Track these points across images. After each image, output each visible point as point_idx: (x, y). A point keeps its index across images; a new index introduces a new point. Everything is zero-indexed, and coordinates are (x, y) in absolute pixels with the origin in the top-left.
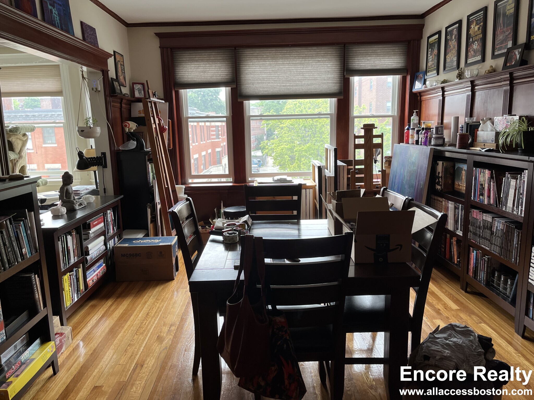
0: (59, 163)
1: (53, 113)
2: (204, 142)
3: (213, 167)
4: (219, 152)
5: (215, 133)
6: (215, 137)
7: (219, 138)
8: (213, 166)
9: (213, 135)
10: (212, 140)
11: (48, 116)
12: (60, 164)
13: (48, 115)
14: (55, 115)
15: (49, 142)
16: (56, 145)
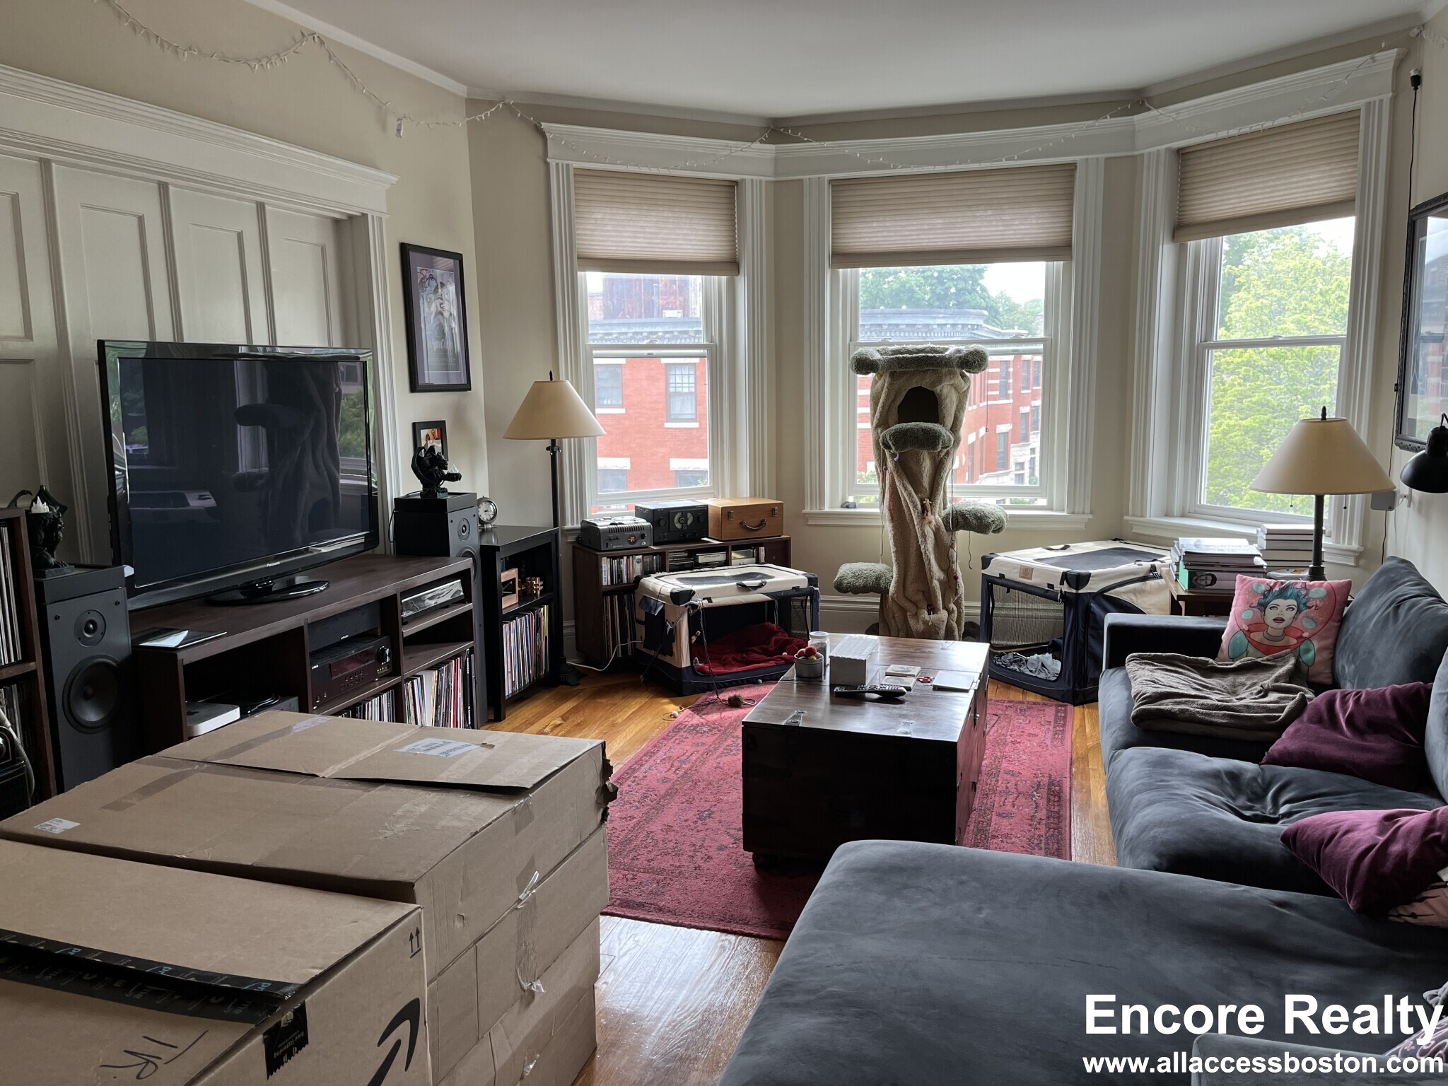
0: (627, 457)
1: (623, 330)
2: (975, 407)
3: (987, 477)
4: (1006, 434)
5: (997, 382)
6: (997, 393)
7: (1007, 397)
8: (985, 475)
9: (993, 387)
10: (990, 403)
11: (610, 337)
12: (628, 460)
13: (611, 334)
14: (626, 333)
15: (605, 402)
16: (622, 411)
